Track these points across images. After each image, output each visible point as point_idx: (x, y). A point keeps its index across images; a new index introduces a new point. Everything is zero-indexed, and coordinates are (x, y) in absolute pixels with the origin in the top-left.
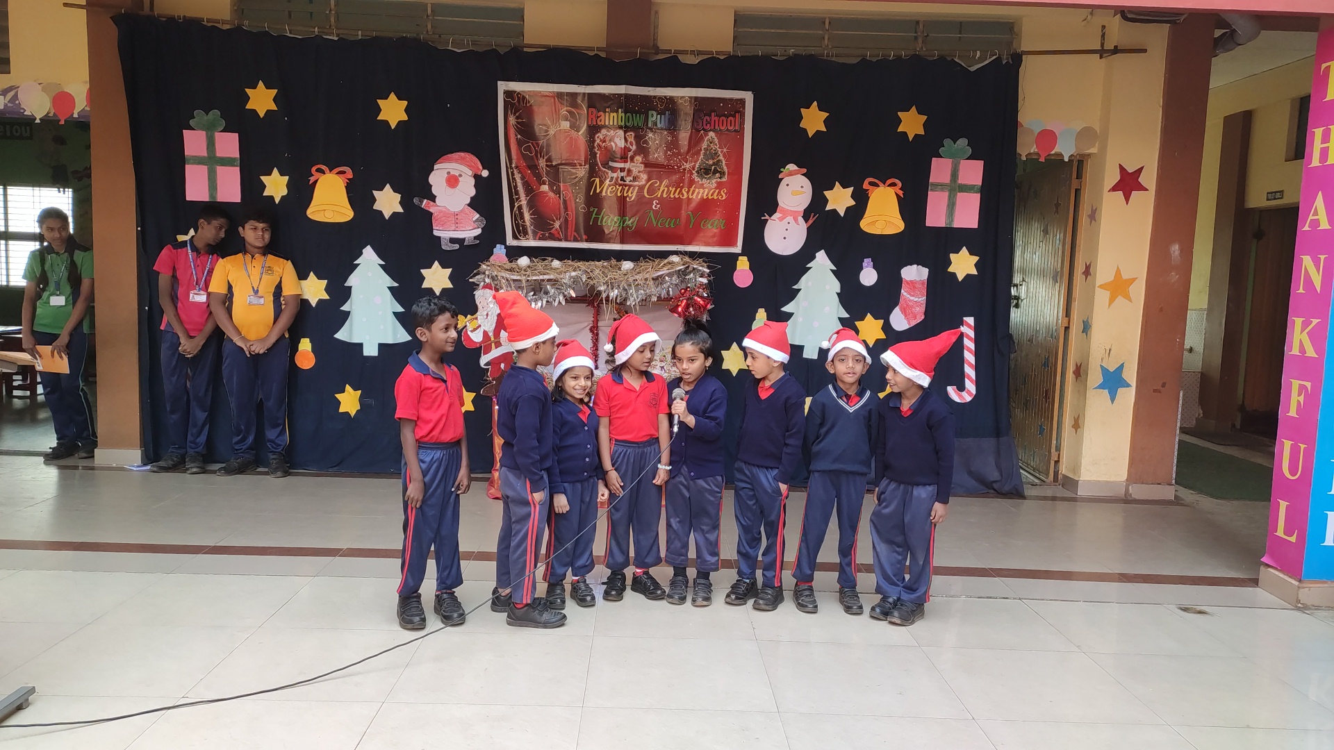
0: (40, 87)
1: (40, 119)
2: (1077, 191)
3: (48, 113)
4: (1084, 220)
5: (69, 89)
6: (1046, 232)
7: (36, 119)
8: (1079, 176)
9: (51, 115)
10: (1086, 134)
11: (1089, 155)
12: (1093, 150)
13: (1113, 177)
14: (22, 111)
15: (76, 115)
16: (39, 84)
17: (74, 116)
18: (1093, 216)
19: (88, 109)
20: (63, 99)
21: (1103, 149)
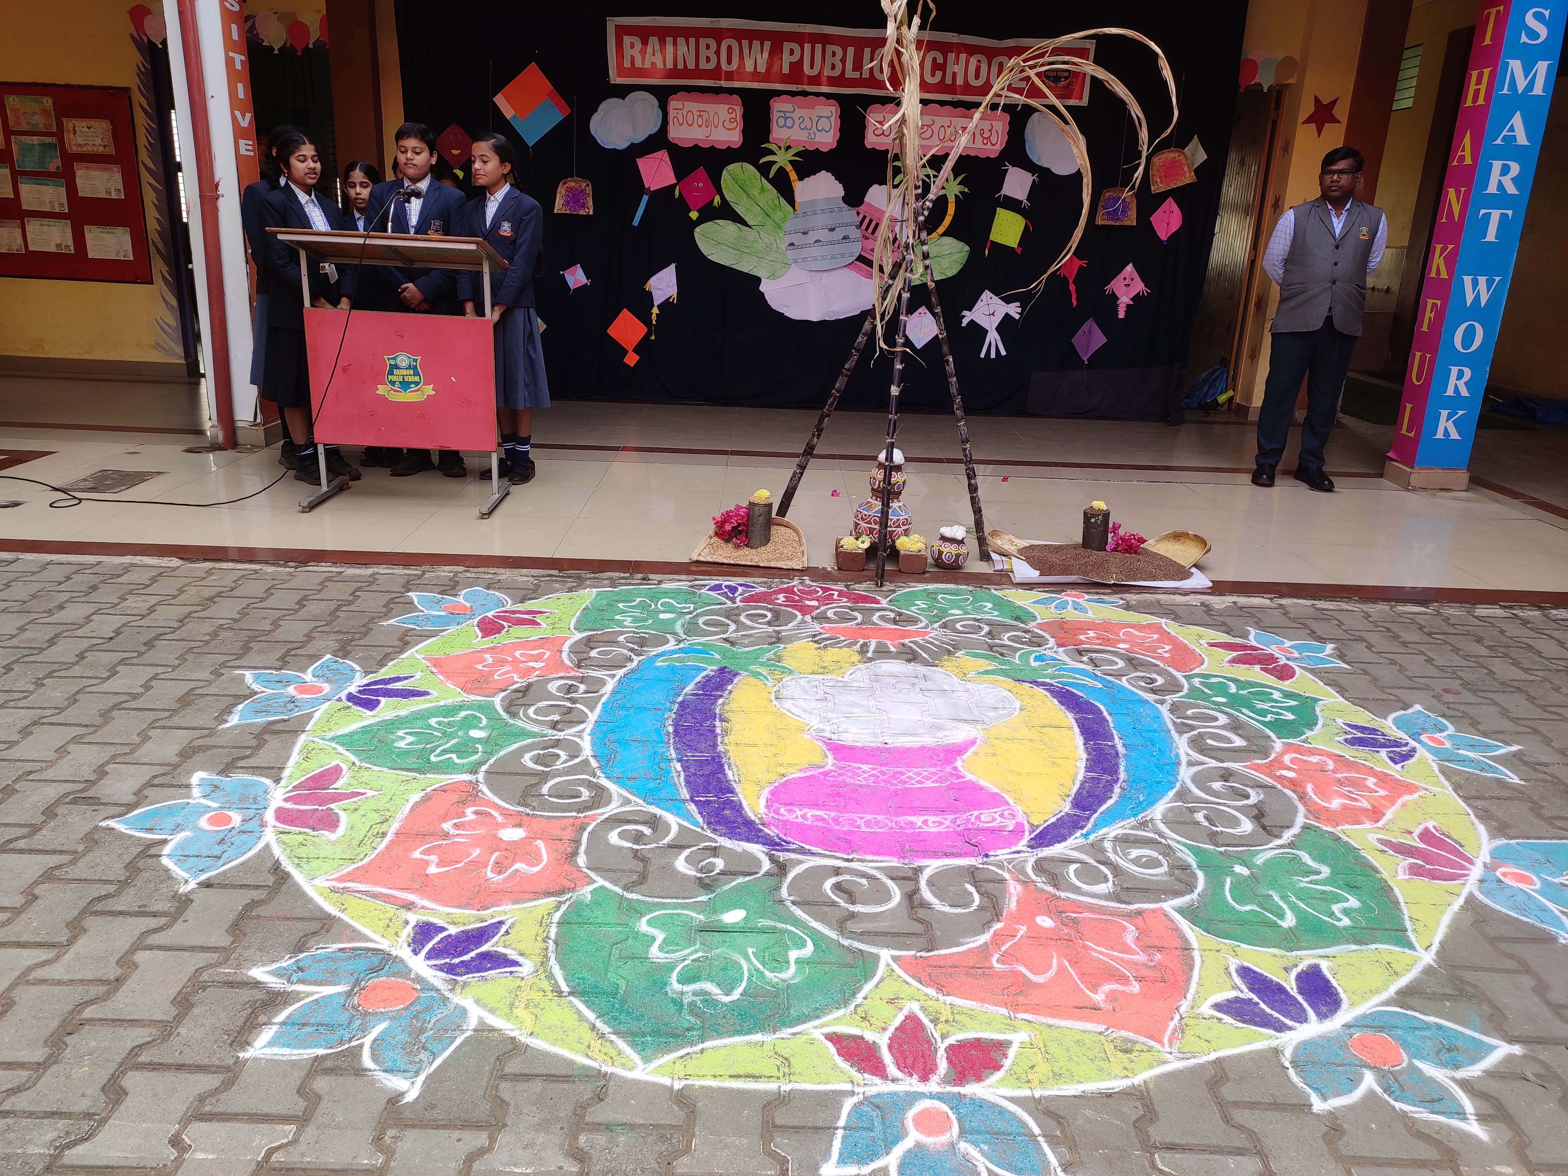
0: (275, 17)
1: (278, 50)
2: (1274, 123)
3: (285, 43)
4: (1278, 152)
5: (304, 18)
6: (1242, 163)
7: (275, 50)
8: (1277, 107)
9: (288, 45)
10: (1288, 64)
11: (1288, 85)
12: (1292, 81)
13: (1307, 109)
14: (261, 42)
16: (275, 13)
17: (309, 46)
18: (1287, 149)
19: (322, 39)
20: (296, 28)
21: (1301, 81)
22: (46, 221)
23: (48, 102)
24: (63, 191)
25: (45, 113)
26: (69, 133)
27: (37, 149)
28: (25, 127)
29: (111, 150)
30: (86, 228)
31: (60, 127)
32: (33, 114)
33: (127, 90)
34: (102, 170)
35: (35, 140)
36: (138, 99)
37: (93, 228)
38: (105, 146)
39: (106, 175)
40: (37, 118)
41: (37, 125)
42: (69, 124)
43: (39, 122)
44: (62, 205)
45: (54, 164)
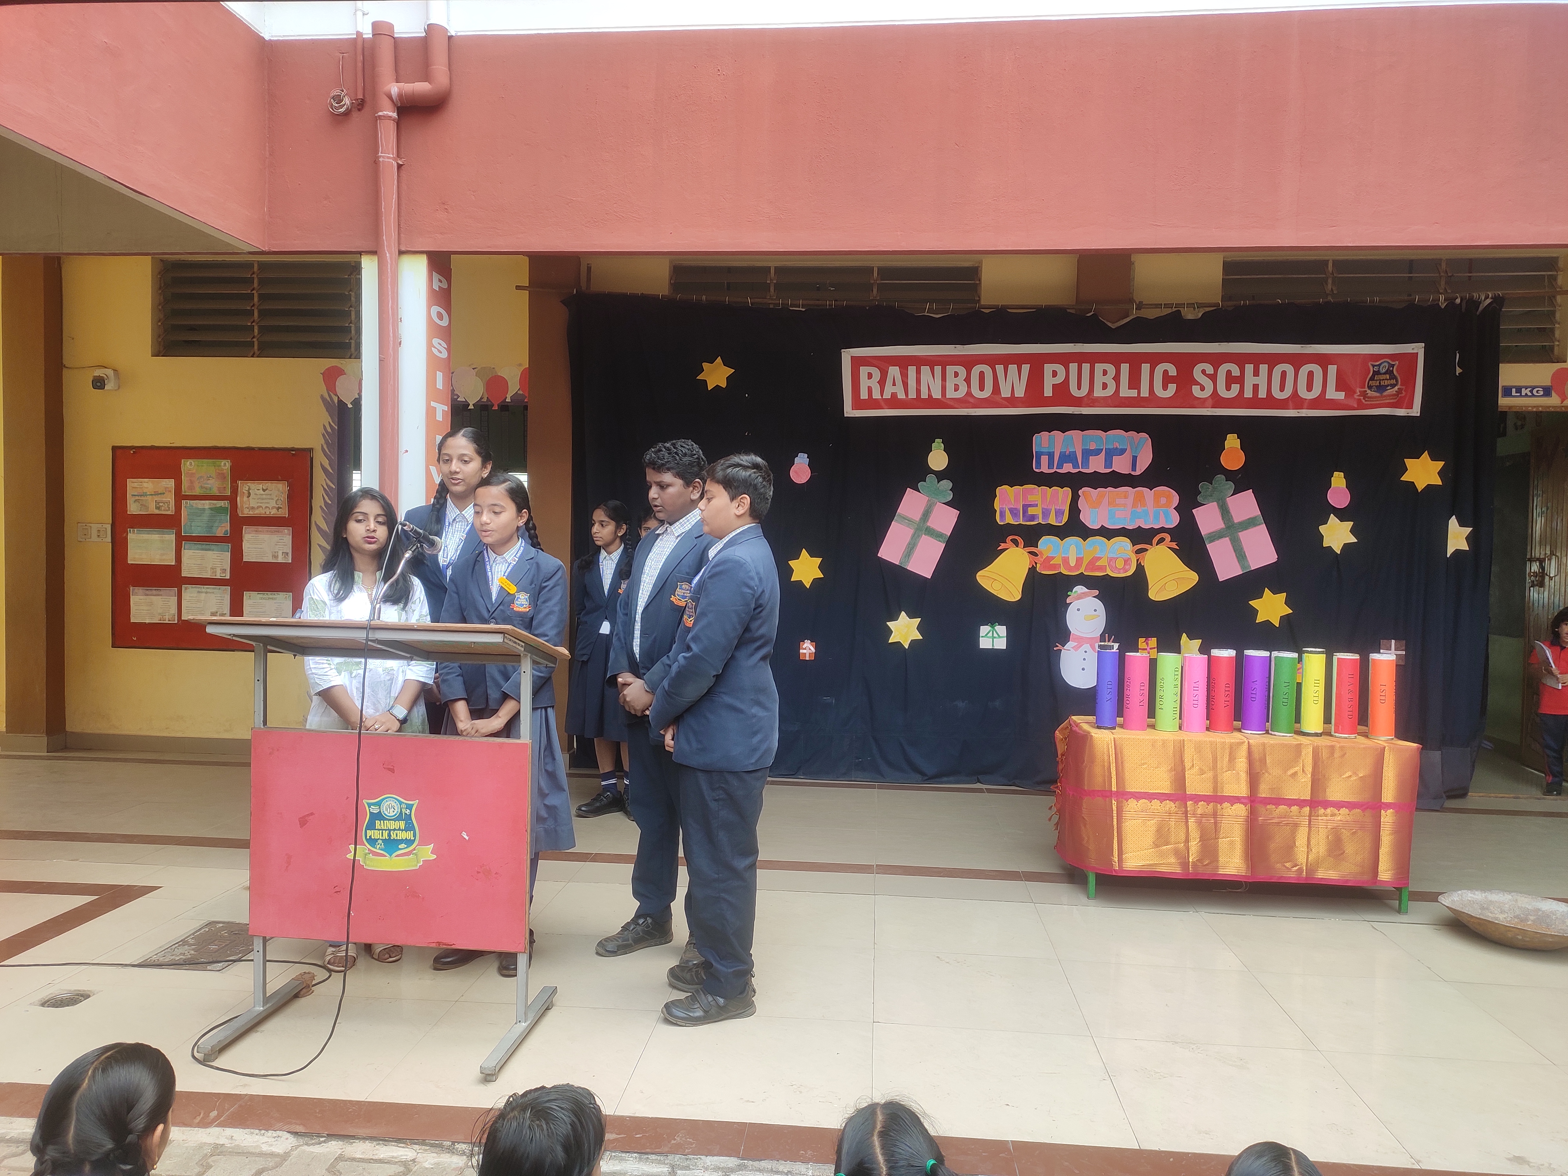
0: (474, 372)
1: (473, 405)
3: (481, 398)
5: (504, 373)
7: (469, 405)
9: (485, 400)
14: (456, 397)
15: (508, 400)
16: (473, 369)
17: (507, 401)
19: (521, 392)
20: (495, 383)
22: (204, 588)
23: (226, 465)
24: (228, 555)
25: (221, 476)
26: (242, 497)
27: (208, 512)
28: (198, 491)
29: (284, 513)
30: (246, 594)
31: (235, 490)
32: (208, 478)
33: (310, 450)
34: (272, 532)
35: (207, 504)
36: (320, 460)
37: (254, 594)
38: (278, 509)
39: (275, 538)
40: (211, 481)
41: (210, 489)
42: (244, 486)
43: (214, 486)
44: (224, 571)
45: (223, 528)
